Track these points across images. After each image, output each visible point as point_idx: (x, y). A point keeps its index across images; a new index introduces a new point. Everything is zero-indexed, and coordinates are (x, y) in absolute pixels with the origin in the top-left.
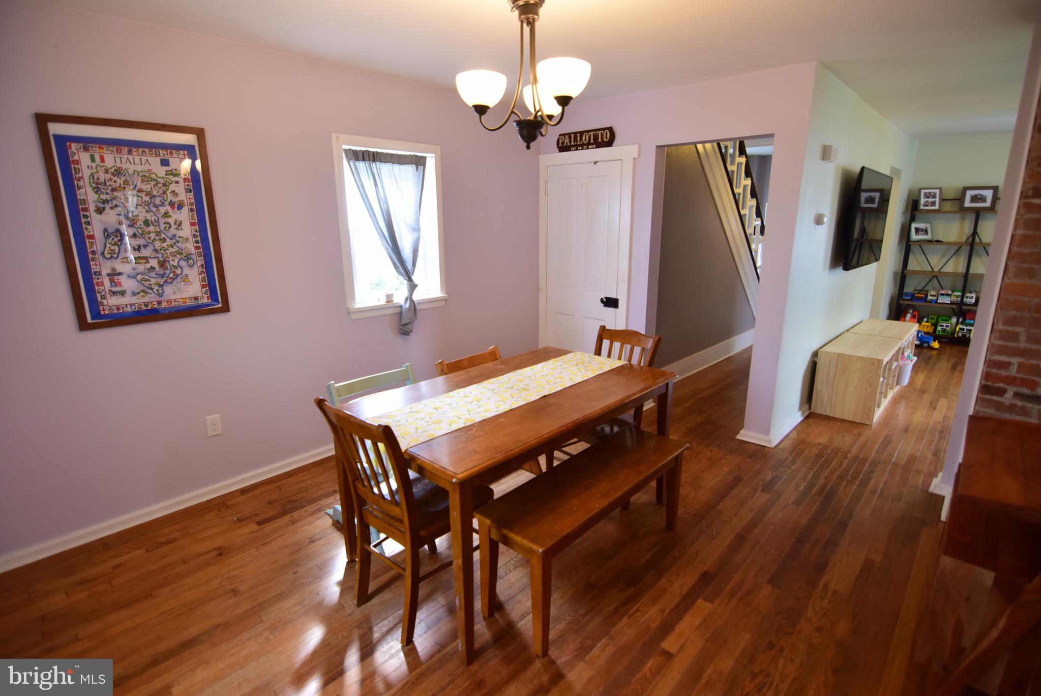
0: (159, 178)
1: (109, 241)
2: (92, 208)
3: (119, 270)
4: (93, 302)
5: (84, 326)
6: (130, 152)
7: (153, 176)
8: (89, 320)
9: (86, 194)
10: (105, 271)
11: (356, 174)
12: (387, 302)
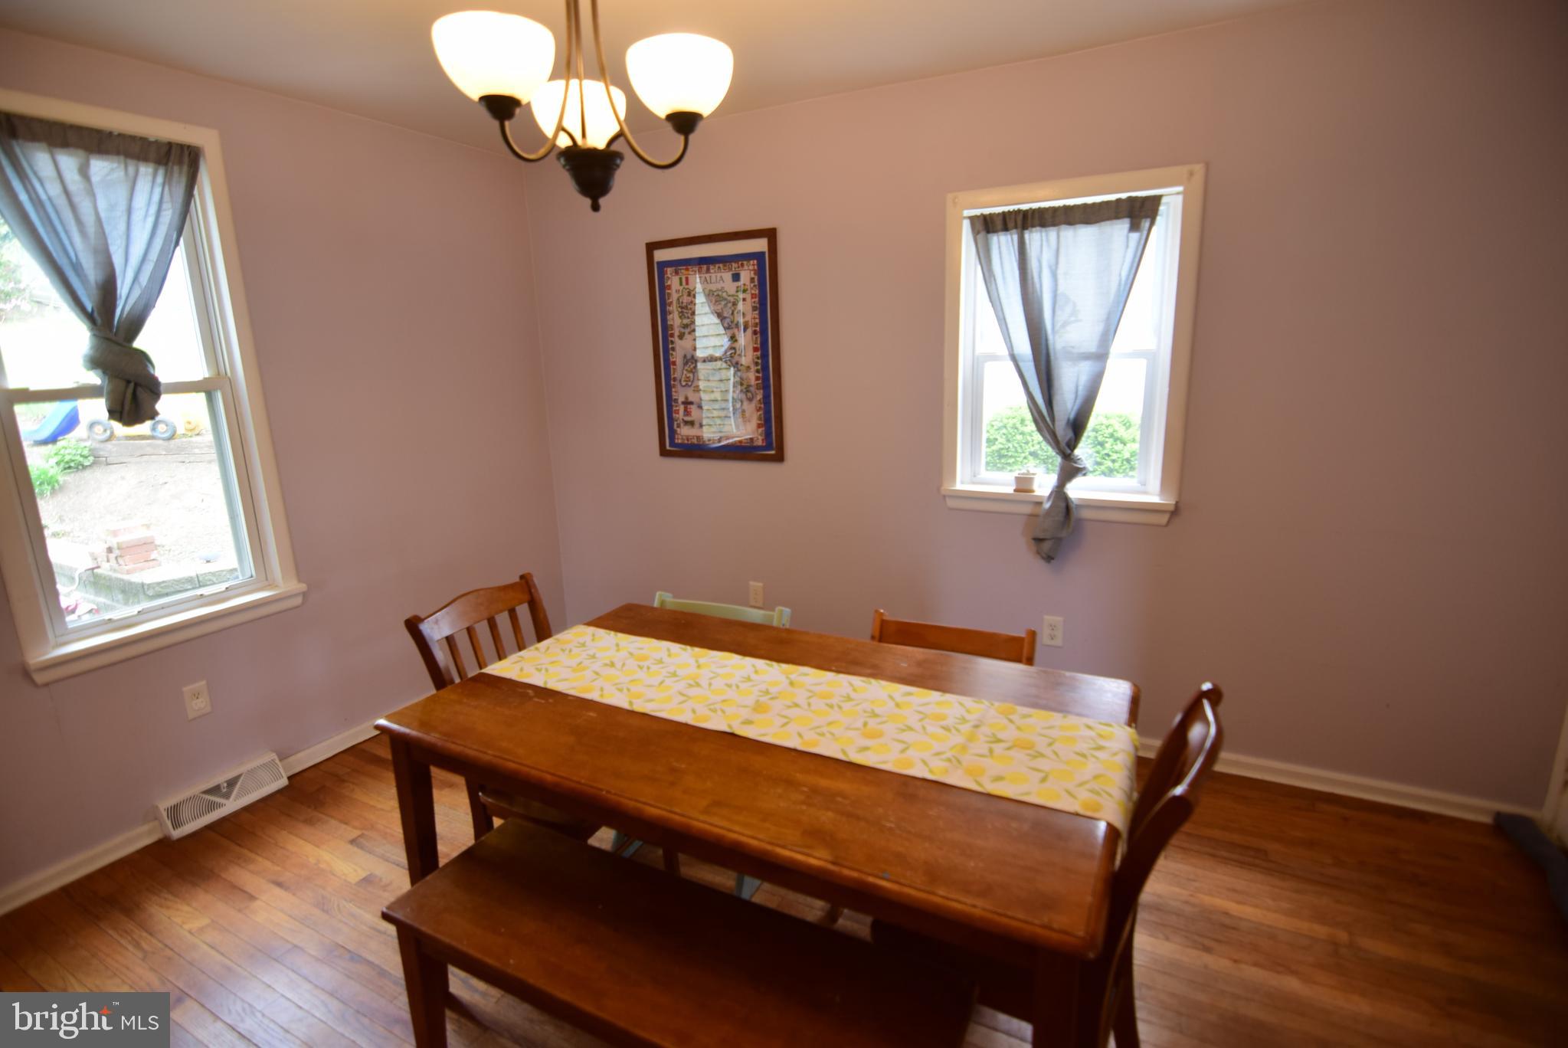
0: (729, 296)
1: (686, 368)
2: (677, 334)
3: (691, 399)
4: (673, 432)
5: (664, 453)
6: (708, 271)
7: (724, 294)
8: (668, 448)
9: (673, 319)
10: (681, 399)
11: (984, 257)
12: (1015, 491)
